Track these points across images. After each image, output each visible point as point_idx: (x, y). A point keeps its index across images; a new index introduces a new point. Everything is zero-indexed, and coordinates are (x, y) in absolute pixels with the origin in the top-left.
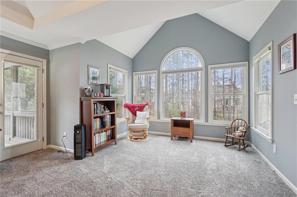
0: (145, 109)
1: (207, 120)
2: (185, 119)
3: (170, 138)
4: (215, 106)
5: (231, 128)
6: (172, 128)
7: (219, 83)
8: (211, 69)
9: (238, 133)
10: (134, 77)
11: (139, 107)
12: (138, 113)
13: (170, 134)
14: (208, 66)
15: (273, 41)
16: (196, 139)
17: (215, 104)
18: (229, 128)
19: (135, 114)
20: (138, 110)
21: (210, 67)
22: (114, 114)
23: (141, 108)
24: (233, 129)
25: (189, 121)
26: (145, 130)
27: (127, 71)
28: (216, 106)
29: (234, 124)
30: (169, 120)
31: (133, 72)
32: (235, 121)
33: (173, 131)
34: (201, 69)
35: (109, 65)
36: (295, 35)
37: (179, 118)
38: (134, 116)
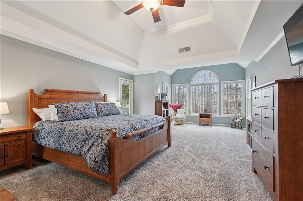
0: (182, 107)
1: (220, 114)
2: (207, 113)
3: (198, 125)
4: (227, 108)
5: (235, 118)
6: (199, 119)
7: (232, 86)
8: (223, 83)
9: (238, 120)
10: (172, 87)
11: (178, 106)
12: (178, 110)
13: (198, 123)
14: (221, 82)
15: (252, 75)
16: (214, 125)
17: (227, 106)
18: (233, 118)
19: (176, 111)
20: (178, 108)
21: (222, 82)
22: (168, 110)
23: (179, 107)
24: (236, 119)
25: (210, 114)
26: (183, 120)
27: (169, 84)
28: (229, 108)
29: (236, 116)
30: (197, 114)
31: (172, 84)
32: (237, 114)
33: (201, 121)
34: (216, 84)
35: (163, 82)
36: (256, 77)
37: (204, 113)
38: (176, 112)
